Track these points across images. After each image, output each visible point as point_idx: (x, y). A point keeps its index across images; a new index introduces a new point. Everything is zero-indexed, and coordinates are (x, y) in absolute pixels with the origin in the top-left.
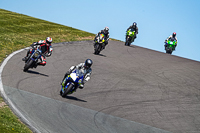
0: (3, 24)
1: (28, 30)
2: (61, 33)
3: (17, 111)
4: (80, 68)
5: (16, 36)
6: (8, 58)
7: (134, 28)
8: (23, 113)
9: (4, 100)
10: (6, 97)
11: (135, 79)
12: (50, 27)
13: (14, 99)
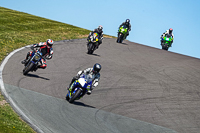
0: (3, 22)
1: (29, 28)
2: (61, 31)
3: (18, 109)
4: (88, 73)
5: (17, 34)
6: (9, 56)
7: (127, 25)
8: (24, 111)
9: (5, 98)
10: (7, 95)
11: (136, 76)
12: (51, 24)
13: (15, 97)
